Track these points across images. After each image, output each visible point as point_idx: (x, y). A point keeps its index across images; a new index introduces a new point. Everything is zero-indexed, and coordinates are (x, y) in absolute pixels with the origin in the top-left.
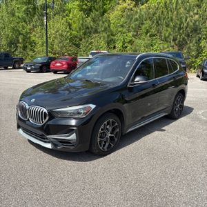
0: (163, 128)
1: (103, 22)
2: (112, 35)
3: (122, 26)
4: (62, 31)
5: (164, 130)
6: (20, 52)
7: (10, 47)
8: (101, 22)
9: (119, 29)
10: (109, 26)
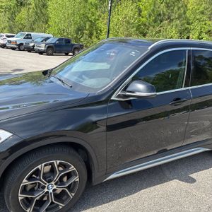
0: (193, 176)
1: (179, 8)
2: (188, 24)
3: (202, 13)
4: (130, 18)
5: (193, 181)
6: (85, 39)
7: (78, 34)
8: (176, 8)
9: (198, 17)
10: (185, 13)
